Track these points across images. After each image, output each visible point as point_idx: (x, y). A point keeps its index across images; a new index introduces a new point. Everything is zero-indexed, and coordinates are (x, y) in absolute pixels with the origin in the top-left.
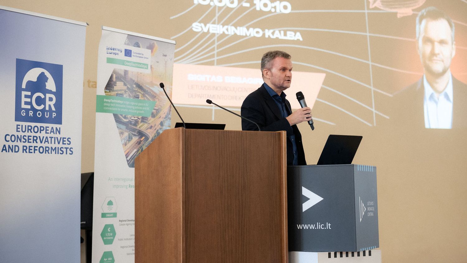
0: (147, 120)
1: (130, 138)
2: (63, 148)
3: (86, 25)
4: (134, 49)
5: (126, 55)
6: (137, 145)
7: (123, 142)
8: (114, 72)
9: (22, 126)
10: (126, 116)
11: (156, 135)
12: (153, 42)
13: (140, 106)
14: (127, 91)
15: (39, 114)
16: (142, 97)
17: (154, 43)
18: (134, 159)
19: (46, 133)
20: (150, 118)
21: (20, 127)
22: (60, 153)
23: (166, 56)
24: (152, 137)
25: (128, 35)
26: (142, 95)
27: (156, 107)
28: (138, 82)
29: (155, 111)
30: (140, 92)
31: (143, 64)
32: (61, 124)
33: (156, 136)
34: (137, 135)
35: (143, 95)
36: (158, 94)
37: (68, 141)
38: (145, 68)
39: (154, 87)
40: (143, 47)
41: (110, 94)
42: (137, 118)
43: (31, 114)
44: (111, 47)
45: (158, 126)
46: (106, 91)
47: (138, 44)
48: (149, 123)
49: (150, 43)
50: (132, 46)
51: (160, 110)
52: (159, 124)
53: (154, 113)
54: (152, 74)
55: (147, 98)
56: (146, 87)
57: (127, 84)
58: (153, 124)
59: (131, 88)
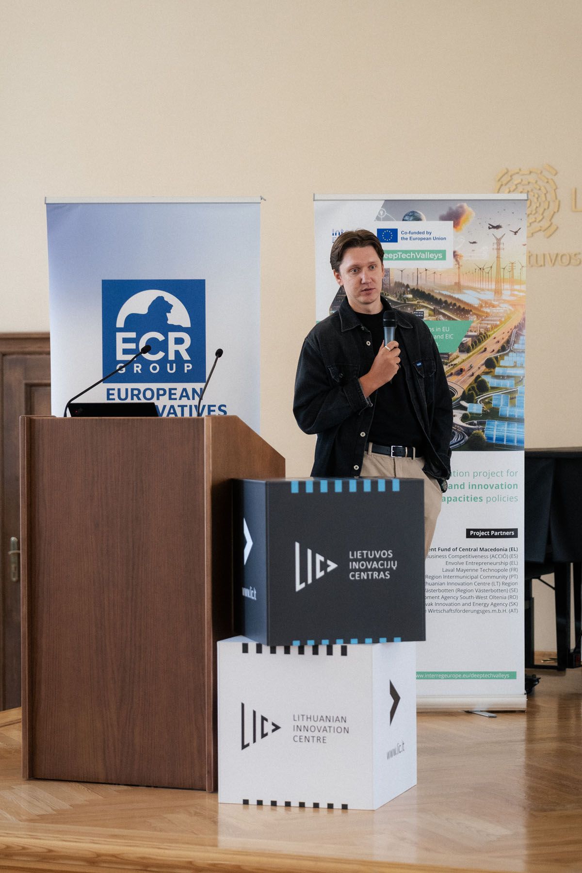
0: (448, 358)
3: (259, 200)
4: (402, 226)
9: (119, 390)
11: (475, 385)
12: (458, 205)
15: (155, 368)
16: (430, 315)
17: (461, 207)
19: (170, 398)
20: (456, 353)
21: (116, 392)
23: (498, 227)
24: (463, 390)
25: (386, 200)
26: (432, 313)
27: (471, 331)
28: (419, 288)
29: (471, 338)
30: (426, 307)
31: (431, 252)
35: (434, 310)
36: (476, 306)
37: (220, 410)
38: (438, 259)
39: (465, 293)
40: (427, 220)
43: (139, 369)
45: (479, 368)
47: (416, 214)
48: (452, 365)
49: (450, 209)
50: (397, 220)
51: (484, 336)
52: (483, 365)
53: (467, 342)
54: (459, 268)
55: (444, 315)
56: (442, 295)
57: (386, 294)
58: (465, 366)
59: (399, 301)
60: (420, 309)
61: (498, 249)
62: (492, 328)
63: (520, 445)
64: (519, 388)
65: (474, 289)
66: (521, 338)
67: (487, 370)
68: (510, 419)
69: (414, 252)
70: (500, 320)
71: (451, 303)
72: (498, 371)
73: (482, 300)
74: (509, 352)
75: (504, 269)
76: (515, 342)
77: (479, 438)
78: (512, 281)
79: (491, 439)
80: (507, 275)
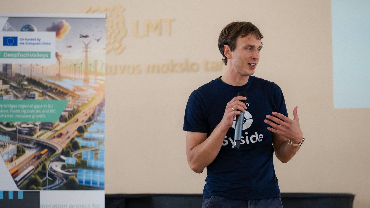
0: (52, 126)
1: (20, 152)
4: (21, 35)
5: (5, 45)
6: (34, 160)
7: (6, 157)
10: (11, 124)
11: (70, 145)
12: (59, 21)
13: (37, 109)
14: (9, 92)
16: (39, 96)
17: (61, 22)
18: (29, 178)
20: (58, 122)
23: (86, 36)
24: (62, 148)
25: (9, 17)
26: (41, 95)
27: (68, 107)
28: (32, 78)
29: (68, 113)
30: (37, 91)
31: (40, 53)
33: (69, 147)
34: (34, 147)
35: (42, 93)
36: (71, 90)
38: (45, 58)
39: (63, 81)
40: (39, 30)
42: (33, 124)
45: (73, 133)
47: (30, 27)
48: (55, 131)
49: (54, 23)
50: (18, 30)
51: (77, 111)
52: (76, 131)
53: (64, 116)
54: (59, 64)
55: (49, 96)
56: (48, 82)
57: (9, 82)
58: (63, 131)
59: (18, 87)
60: (32, 91)
61: (86, 51)
62: (82, 106)
63: (101, 186)
64: (101, 147)
65: (70, 78)
66: (102, 112)
67: (79, 134)
68: (95, 169)
69: (29, 52)
70: (87, 100)
71: (54, 88)
72: (86, 135)
73: (75, 87)
74: (94, 122)
75: (90, 65)
76: (98, 115)
77: (73, 181)
78: (96, 73)
79: (81, 182)
80: (92, 69)
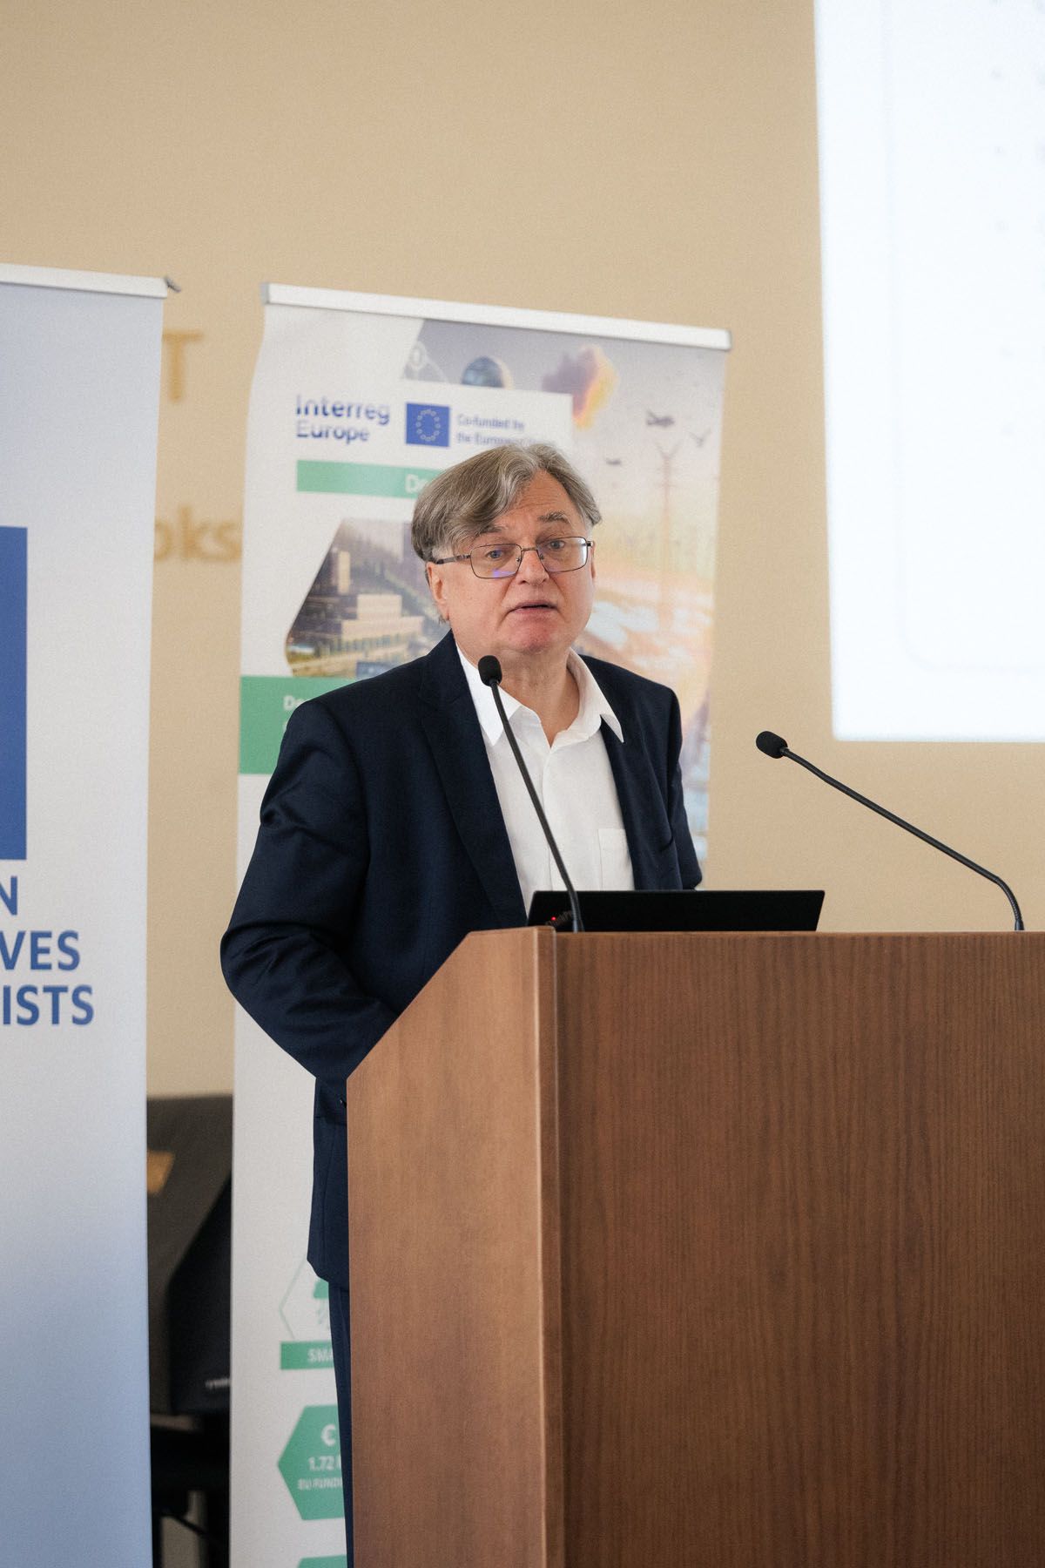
2: (34, 990)
3: (163, 291)
4: (462, 401)
5: (412, 438)
8: (343, 539)
12: (583, 349)
17: (589, 356)
22: (21, 1021)
23: (666, 422)
25: (427, 320)
32: (19, 852)
36: (618, 648)
37: (63, 947)
40: (520, 385)
41: (320, 667)
44: (324, 401)
46: (299, 649)
47: (492, 369)
49: (566, 359)
50: (451, 381)
73: (630, 634)
75: (678, 544)
